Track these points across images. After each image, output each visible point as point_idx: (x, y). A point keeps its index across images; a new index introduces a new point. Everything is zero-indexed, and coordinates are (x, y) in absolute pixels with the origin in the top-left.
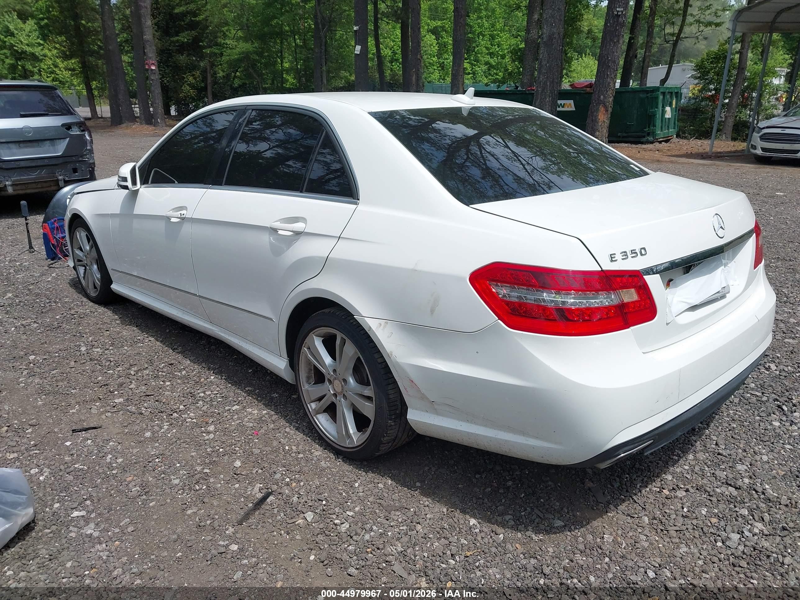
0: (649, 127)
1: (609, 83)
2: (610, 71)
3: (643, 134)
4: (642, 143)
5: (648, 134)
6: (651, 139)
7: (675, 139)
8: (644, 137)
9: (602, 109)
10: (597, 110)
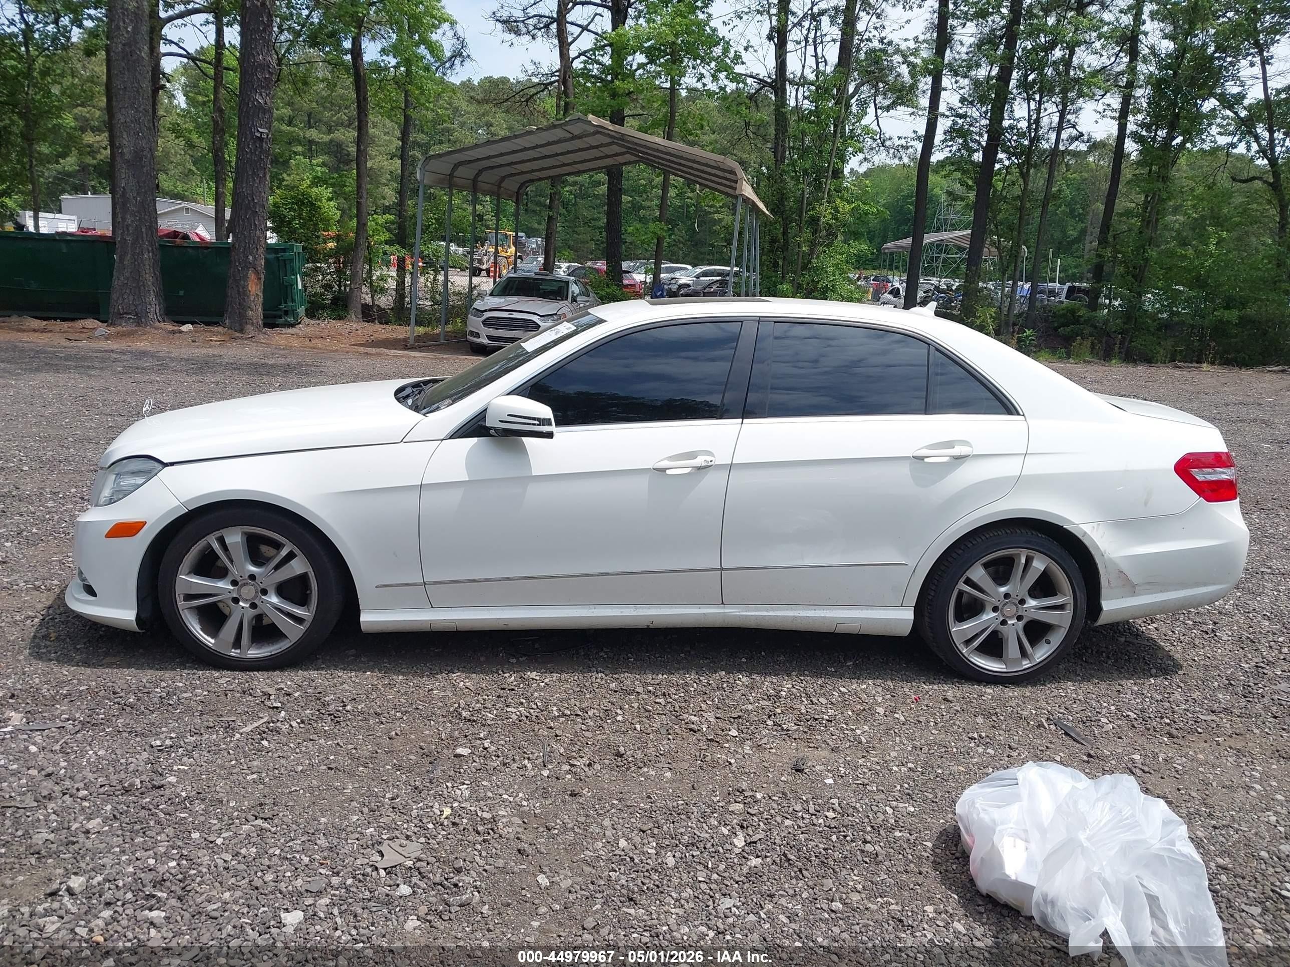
0: (286, 303)
1: (259, 237)
2: (259, 220)
3: (279, 313)
4: (277, 326)
5: (286, 313)
6: (291, 319)
7: (306, 320)
8: (280, 317)
9: (252, 275)
10: (246, 278)
